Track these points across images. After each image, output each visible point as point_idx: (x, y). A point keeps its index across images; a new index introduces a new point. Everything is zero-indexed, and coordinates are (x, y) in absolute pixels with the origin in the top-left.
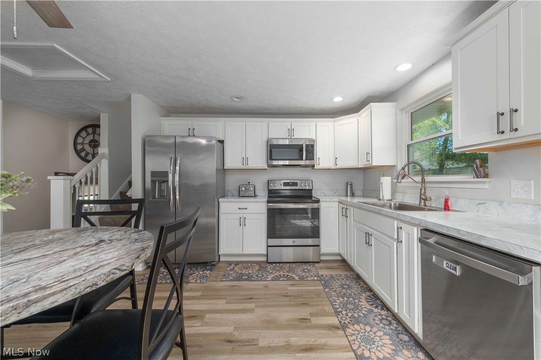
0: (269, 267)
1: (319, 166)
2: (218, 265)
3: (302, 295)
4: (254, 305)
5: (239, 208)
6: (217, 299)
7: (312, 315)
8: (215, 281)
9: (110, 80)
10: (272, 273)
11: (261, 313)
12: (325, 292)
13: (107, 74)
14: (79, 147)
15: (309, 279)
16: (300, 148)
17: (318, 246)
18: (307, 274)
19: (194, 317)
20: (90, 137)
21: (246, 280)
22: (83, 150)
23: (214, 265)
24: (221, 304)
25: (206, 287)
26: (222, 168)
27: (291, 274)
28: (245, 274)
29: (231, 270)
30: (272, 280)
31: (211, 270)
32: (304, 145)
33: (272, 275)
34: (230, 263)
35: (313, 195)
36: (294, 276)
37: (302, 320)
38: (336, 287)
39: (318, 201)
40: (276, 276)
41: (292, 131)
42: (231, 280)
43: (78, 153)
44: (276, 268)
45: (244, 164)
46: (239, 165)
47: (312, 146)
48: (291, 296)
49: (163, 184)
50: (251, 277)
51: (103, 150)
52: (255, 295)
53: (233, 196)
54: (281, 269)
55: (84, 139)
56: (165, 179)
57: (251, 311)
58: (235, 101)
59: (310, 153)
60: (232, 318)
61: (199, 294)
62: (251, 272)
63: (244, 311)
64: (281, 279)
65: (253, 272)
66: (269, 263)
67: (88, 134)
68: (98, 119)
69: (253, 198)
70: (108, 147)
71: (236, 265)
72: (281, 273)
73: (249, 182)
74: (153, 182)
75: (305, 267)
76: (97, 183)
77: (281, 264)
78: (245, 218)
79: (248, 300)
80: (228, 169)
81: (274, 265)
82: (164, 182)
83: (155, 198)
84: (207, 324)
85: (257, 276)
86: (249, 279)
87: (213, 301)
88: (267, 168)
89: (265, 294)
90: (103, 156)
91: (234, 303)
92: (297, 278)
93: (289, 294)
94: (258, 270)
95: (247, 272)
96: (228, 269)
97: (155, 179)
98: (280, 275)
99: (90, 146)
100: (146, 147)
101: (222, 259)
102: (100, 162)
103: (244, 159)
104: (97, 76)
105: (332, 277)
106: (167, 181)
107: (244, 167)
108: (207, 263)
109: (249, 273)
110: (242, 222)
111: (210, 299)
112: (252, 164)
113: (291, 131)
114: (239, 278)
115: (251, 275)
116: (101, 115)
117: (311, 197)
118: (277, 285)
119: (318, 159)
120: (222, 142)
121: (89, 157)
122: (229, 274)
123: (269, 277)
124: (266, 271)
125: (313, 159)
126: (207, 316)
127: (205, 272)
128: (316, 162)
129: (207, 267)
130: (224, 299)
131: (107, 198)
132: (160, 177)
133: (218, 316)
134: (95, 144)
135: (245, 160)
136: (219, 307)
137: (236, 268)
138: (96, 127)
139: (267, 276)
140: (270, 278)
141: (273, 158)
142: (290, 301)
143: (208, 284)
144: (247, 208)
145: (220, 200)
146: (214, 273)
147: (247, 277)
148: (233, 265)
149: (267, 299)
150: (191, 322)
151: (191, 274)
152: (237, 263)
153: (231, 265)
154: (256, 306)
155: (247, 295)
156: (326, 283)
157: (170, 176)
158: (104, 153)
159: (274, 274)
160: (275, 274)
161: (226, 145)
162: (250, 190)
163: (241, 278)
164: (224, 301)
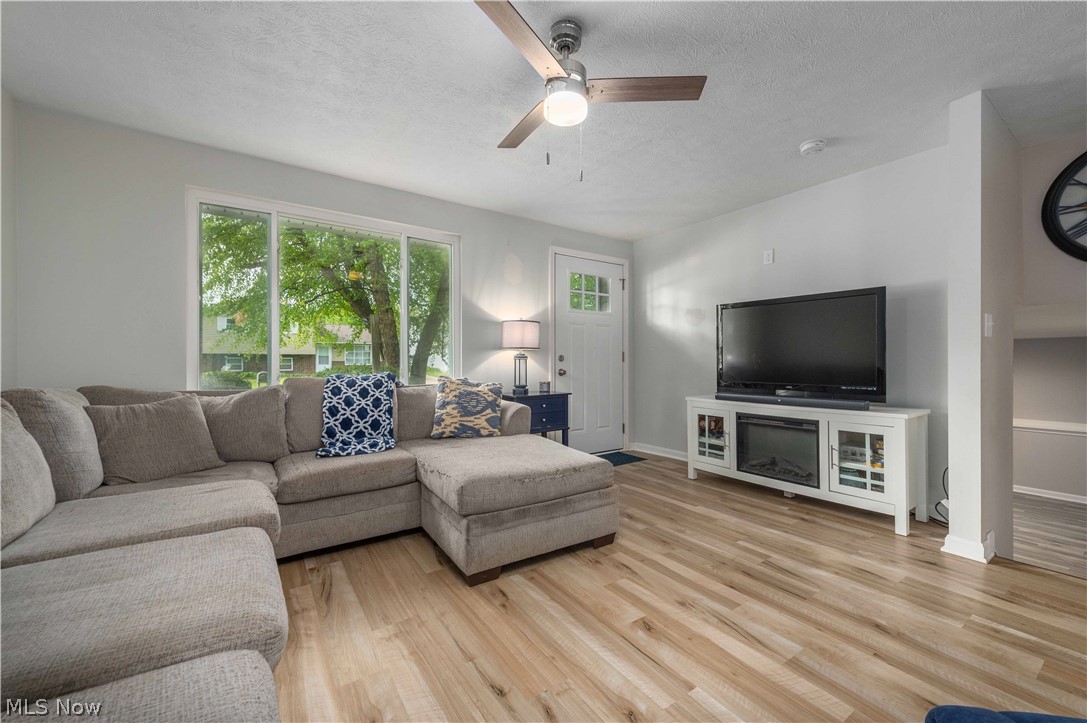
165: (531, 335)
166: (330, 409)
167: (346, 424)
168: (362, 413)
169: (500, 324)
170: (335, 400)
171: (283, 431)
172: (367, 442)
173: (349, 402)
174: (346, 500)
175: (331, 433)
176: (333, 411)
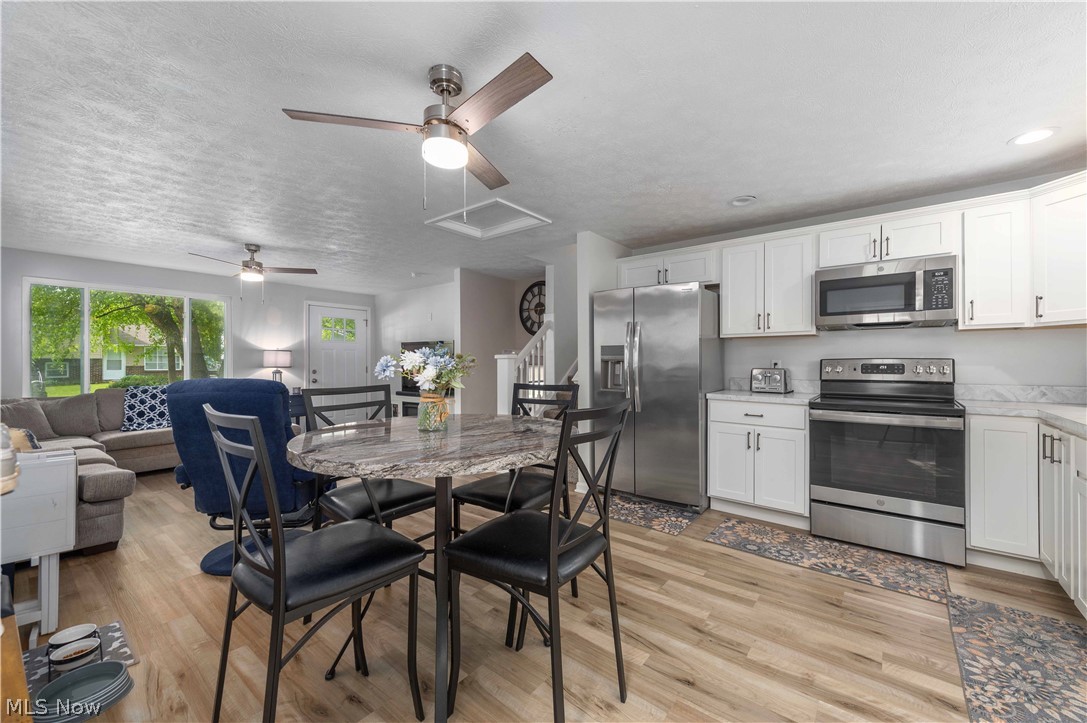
0: (812, 545)
1: (973, 322)
2: (706, 515)
3: (877, 617)
4: (757, 595)
5: (747, 415)
6: (690, 564)
7: (887, 657)
8: (693, 538)
9: (550, 222)
10: (815, 556)
11: (766, 612)
12: (952, 633)
13: (548, 216)
14: (525, 314)
15: (911, 592)
16: (907, 282)
17: (962, 526)
18: (911, 583)
19: (649, 576)
20: (536, 301)
21: (753, 552)
22: (529, 318)
23: (697, 513)
24: (695, 574)
25: (677, 542)
26: (716, 336)
27: (864, 571)
28: (753, 543)
29: (727, 528)
30: (812, 569)
31: (690, 519)
32: (920, 274)
33: (814, 560)
34: (729, 517)
35: (956, 398)
36: (873, 576)
37: (859, 658)
38: (996, 633)
39: (961, 414)
40: (824, 564)
41: (885, 244)
42: (725, 545)
43: (524, 322)
44: (830, 550)
45: (761, 326)
46: (750, 330)
47: (948, 273)
48: (846, 608)
49: (617, 366)
50: (765, 550)
51: (549, 317)
52: (764, 581)
53: (740, 390)
54: (843, 554)
55: (530, 302)
56: (618, 358)
57: (750, 603)
58: (737, 206)
59: (940, 292)
60: (709, 599)
61: (663, 548)
62: (768, 542)
63: (734, 598)
64: (835, 573)
65: (771, 543)
66: (815, 536)
67: (534, 296)
68: (543, 273)
69: (782, 396)
70: (555, 312)
71: (739, 522)
72: (840, 562)
73: (776, 364)
74: (605, 363)
75: (913, 568)
76: (542, 364)
77: (846, 546)
78: (759, 435)
79: (747, 585)
80: (731, 339)
81: (826, 542)
82: (618, 362)
83: (606, 387)
84: (667, 593)
85: (778, 552)
86: (760, 551)
87: (684, 566)
88: (814, 332)
89: (786, 587)
90: (548, 327)
91: (719, 580)
92: (878, 582)
93: (844, 604)
94: (785, 542)
95: (759, 541)
96: (723, 525)
97: (606, 357)
98: (834, 566)
99: (536, 312)
100: (595, 307)
101: (715, 506)
102: (545, 334)
103: (761, 318)
104: (536, 221)
105: (991, 609)
106: (623, 362)
107: (760, 333)
108: (686, 505)
109: (763, 543)
110: (753, 442)
111: (679, 561)
112: (778, 327)
113: (881, 243)
114: (741, 546)
115: (767, 547)
116: (547, 267)
117: (951, 401)
118: (821, 580)
119: (968, 305)
120: (714, 288)
121: (535, 328)
122: (721, 534)
123: (804, 560)
124: (802, 548)
125: (950, 305)
126: (670, 582)
127: (680, 519)
128: (960, 312)
129: (685, 514)
130: (703, 568)
131: (553, 383)
132: (613, 355)
133: (688, 589)
134: (540, 309)
135: (763, 318)
136: (692, 577)
137: (739, 528)
138: (542, 284)
139: (802, 558)
140: (807, 563)
141: (829, 311)
142: (842, 616)
143: (680, 538)
144: (762, 416)
145: (709, 396)
146: (697, 526)
147: (755, 548)
148: (734, 522)
149: (787, 595)
150: (645, 581)
151: (657, 517)
152: (742, 520)
153: (729, 520)
154: (760, 599)
155: (747, 576)
156: (962, 615)
157: (626, 352)
158: (549, 322)
159: (819, 558)
160: (823, 561)
161: (725, 292)
162: (775, 379)
163: (745, 546)
164: (703, 572)
165: (285, 359)
166: (129, 406)
167: (141, 414)
168: (152, 408)
169: (262, 351)
170: (133, 401)
171: (96, 419)
172: (155, 424)
173: (143, 402)
174: (140, 450)
175: (130, 419)
176: (132, 407)
